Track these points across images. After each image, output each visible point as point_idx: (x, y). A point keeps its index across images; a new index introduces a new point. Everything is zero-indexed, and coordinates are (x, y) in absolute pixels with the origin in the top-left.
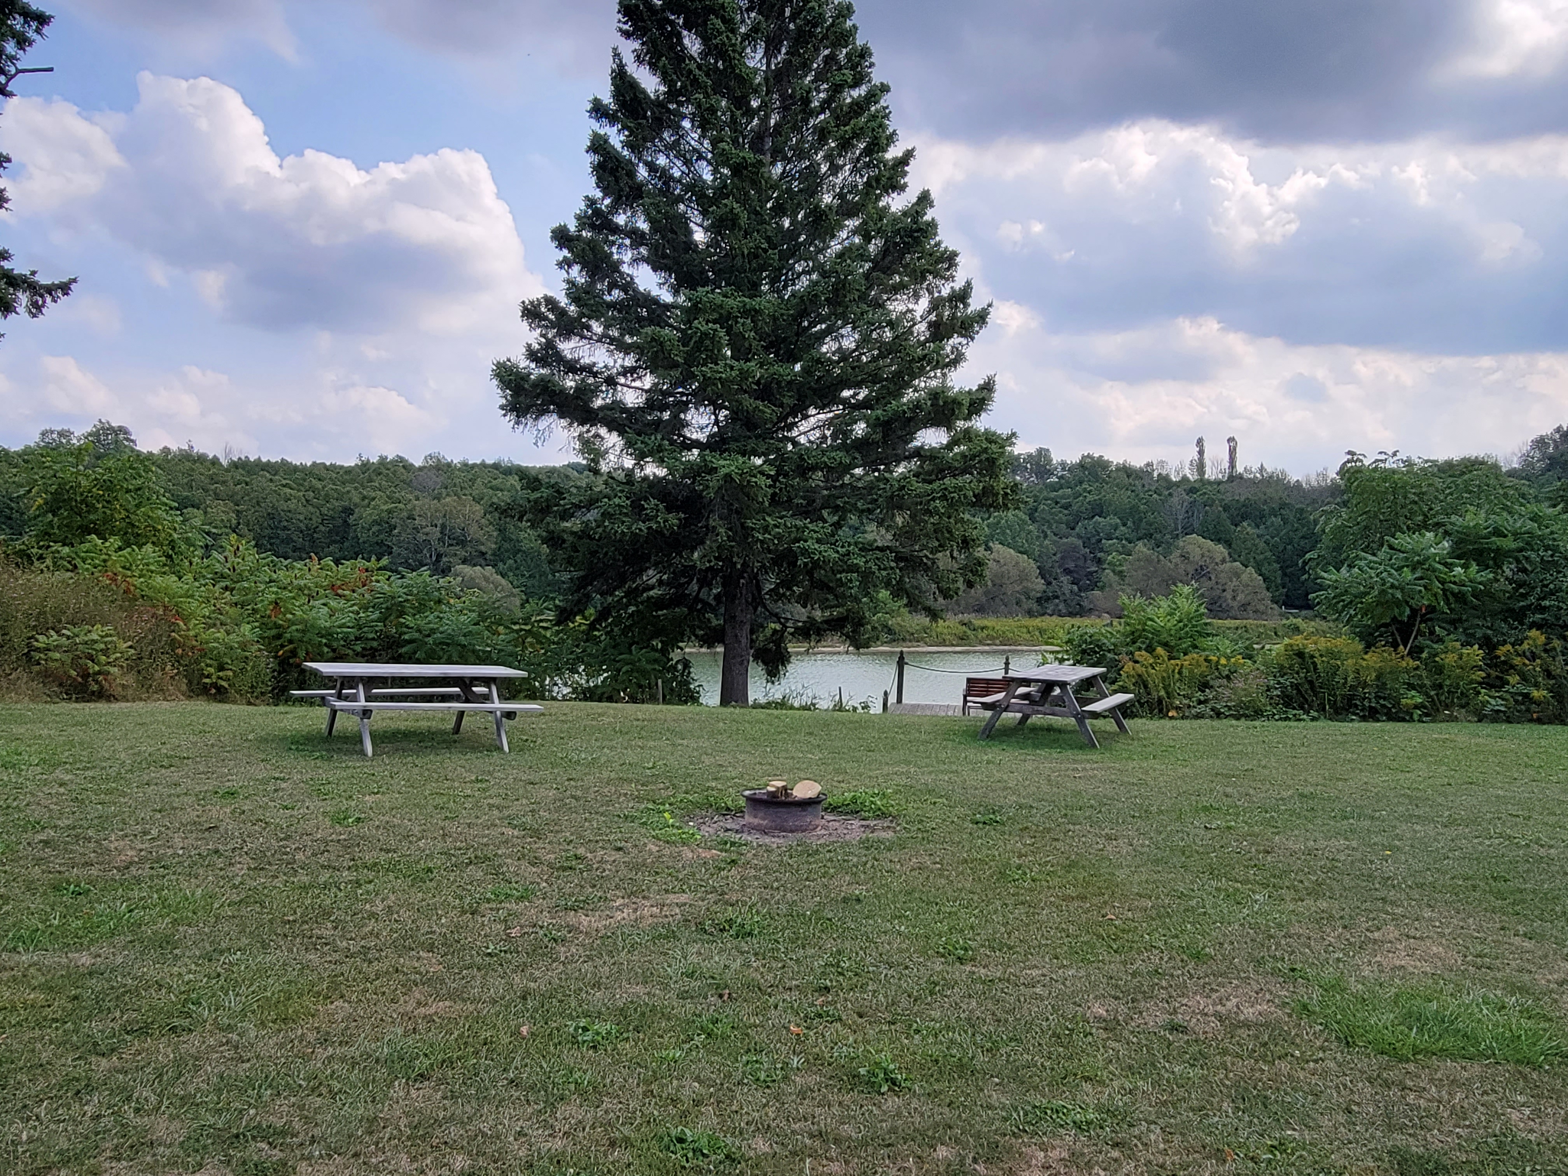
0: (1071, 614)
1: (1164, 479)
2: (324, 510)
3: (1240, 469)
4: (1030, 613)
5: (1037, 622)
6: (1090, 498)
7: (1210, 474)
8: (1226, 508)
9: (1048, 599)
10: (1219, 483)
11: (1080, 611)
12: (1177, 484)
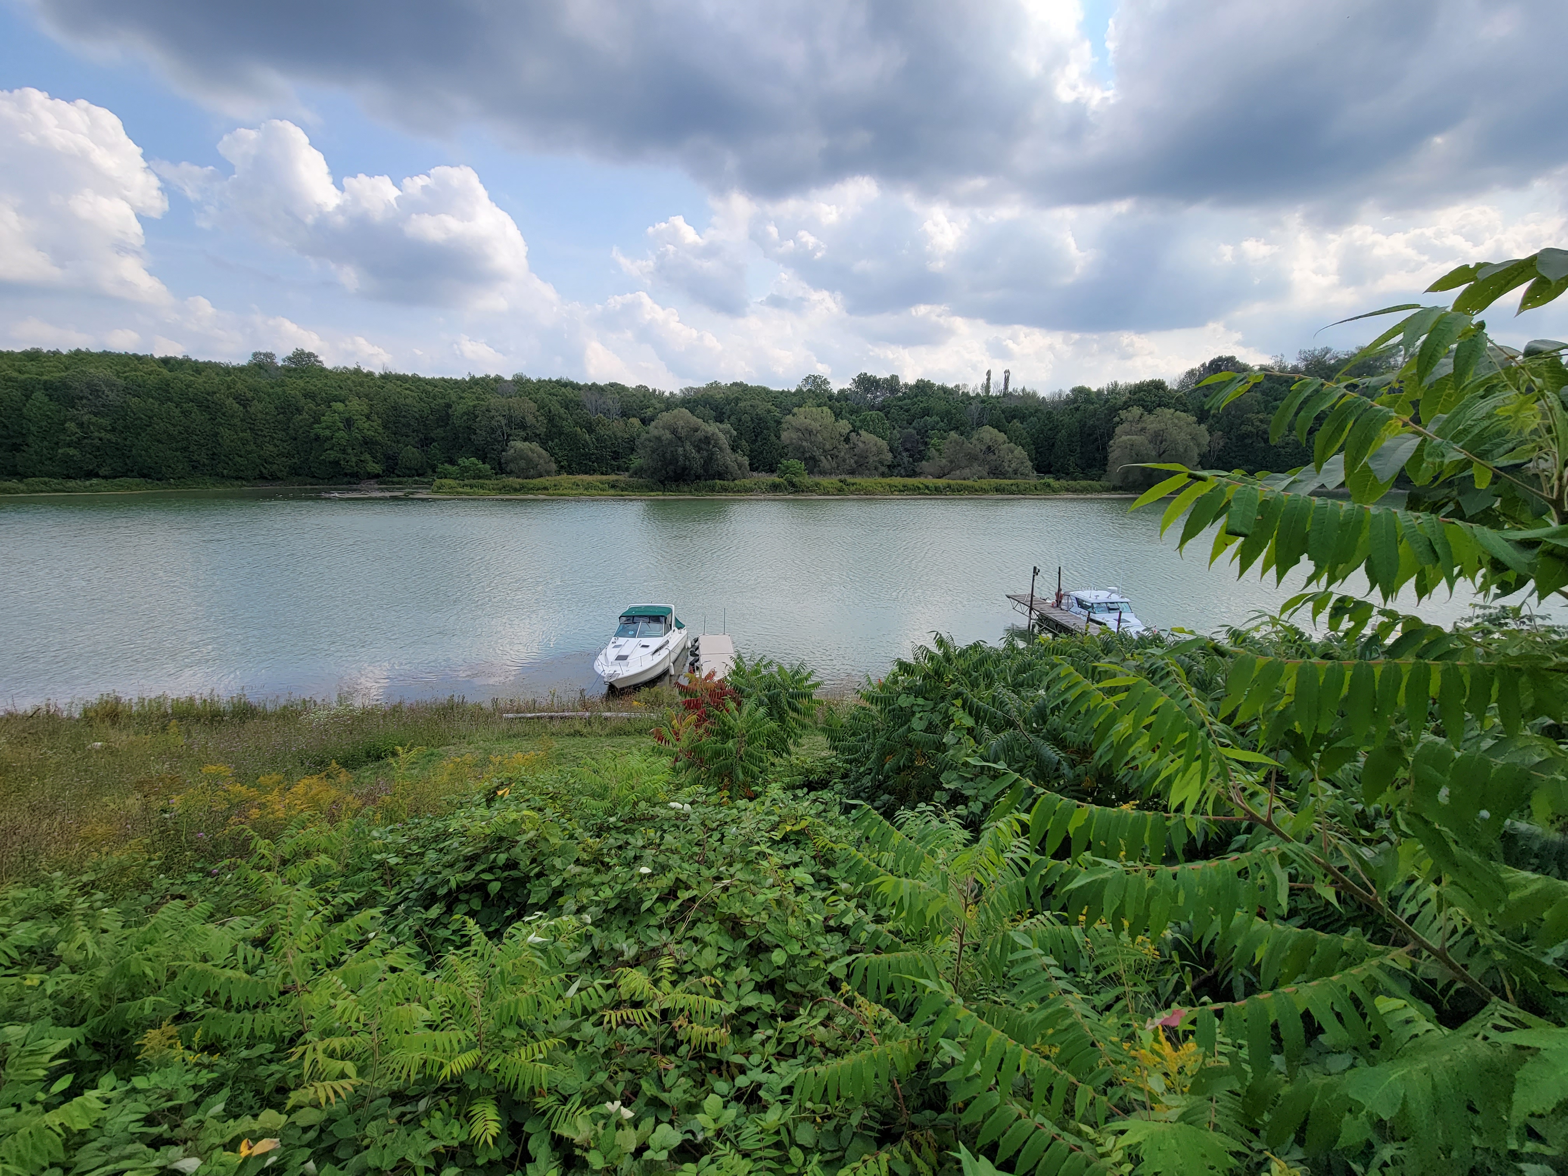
0: (908, 476)
1: (966, 395)
2: (433, 405)
3: (1010, 389)
4: (883, 475)
5: (888, 480)
6: (922, 405)
7: (993, 392)
8: (1003, 412)
9: (894, 467)
10: (998, 397)
11: (914, 474)
12: (973, 398)
